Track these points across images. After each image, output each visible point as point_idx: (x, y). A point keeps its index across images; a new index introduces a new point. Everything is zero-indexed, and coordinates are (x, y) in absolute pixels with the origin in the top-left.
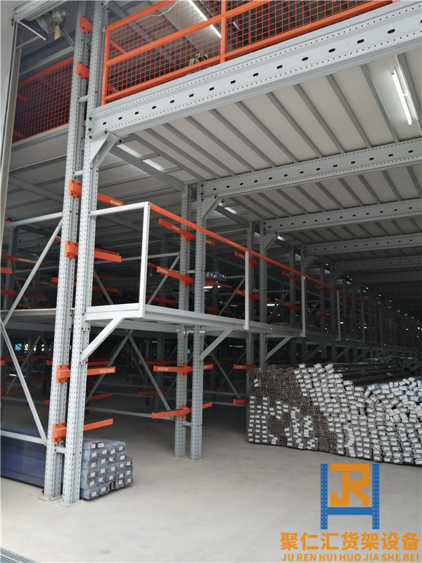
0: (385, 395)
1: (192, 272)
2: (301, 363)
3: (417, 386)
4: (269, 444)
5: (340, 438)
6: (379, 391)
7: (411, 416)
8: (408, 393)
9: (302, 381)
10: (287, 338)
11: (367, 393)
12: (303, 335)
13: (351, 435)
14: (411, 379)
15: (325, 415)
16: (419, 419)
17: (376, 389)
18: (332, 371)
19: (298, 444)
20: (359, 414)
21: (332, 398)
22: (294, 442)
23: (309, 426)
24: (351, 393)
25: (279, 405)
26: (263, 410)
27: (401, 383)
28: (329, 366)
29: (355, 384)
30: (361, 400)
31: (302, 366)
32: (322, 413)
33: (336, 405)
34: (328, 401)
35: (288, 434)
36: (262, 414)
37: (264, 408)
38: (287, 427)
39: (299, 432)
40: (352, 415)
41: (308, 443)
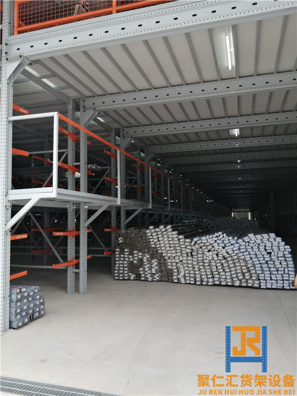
0: (204, 243)
1: (77, 164)
2: (151, 225)
3: (223, 237)
4: (129, 279)
5: (175, 272)
6: (200, 241)
7: (219, 255)
8: (218, 241)
9: (151, 237)
10: (140, 210)
11: (193, 243)
12: (150, 207)
13: (182, 270)
14: (220, 233)
15: (166, 258)
16: (224, 257)
17: (199, 240)
18: (171, 230)
19: (148, 278)
20: (188, 256)
21: (170, 247)
22: (145, 277)
23: (156, 266)
24: (183, 243)
25: (136, 254)
26: (124, 258)
27: (214, 236)
28: (169, 227)
29: (186, 238)
30: (189, 247)
31: (151, 227)
32: (164, 257)
33: (174, 252)
34: (168, 249)
35: (141, 272)
36: (124, 260)
37: (126, 256)
38: (141, 267)
39: (149, 270)
40: (183, 257)
41: (155, 277)
